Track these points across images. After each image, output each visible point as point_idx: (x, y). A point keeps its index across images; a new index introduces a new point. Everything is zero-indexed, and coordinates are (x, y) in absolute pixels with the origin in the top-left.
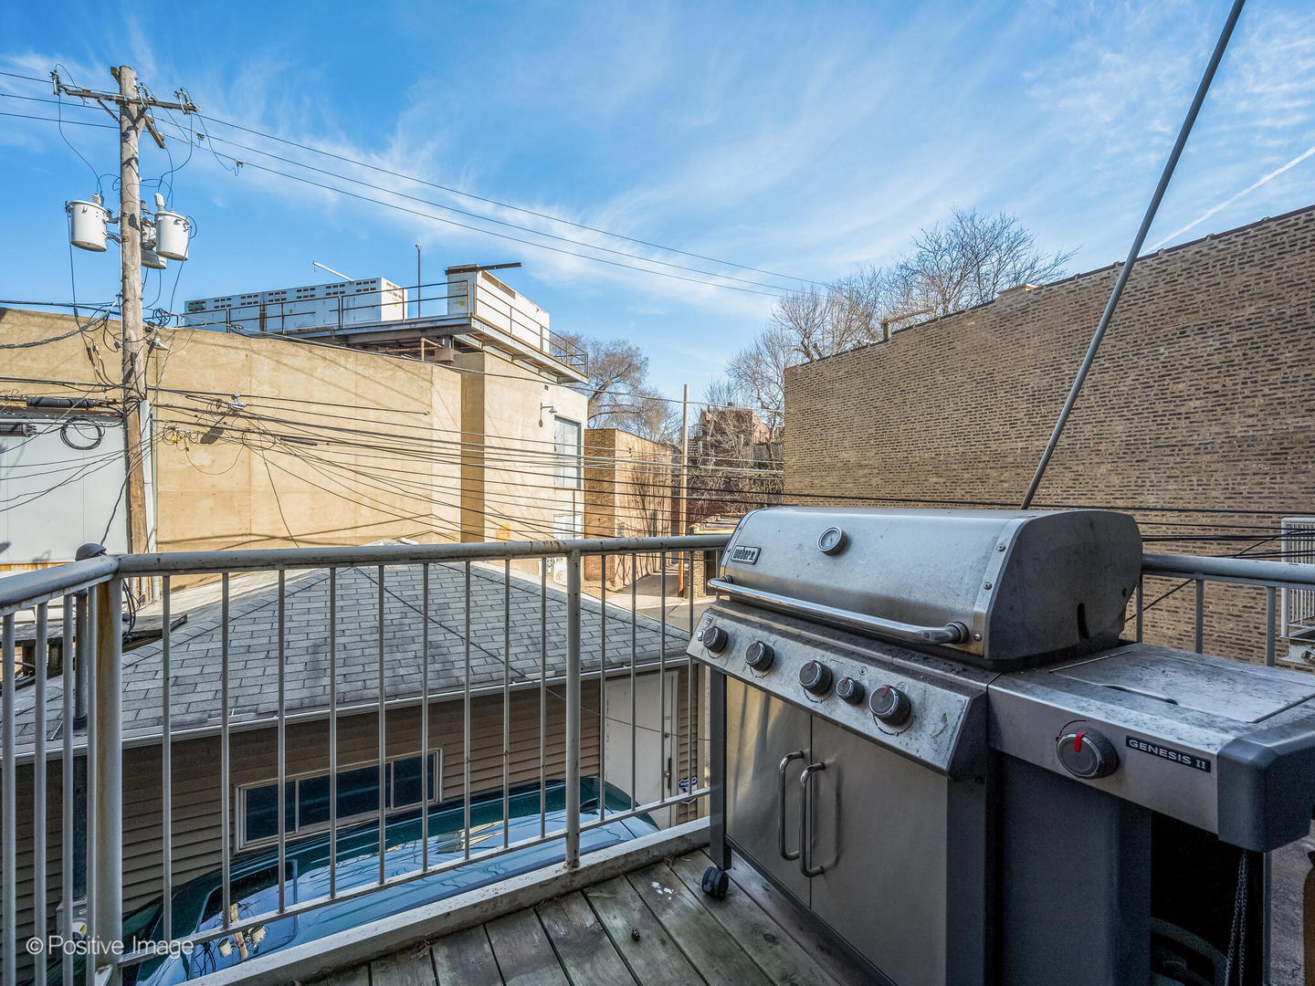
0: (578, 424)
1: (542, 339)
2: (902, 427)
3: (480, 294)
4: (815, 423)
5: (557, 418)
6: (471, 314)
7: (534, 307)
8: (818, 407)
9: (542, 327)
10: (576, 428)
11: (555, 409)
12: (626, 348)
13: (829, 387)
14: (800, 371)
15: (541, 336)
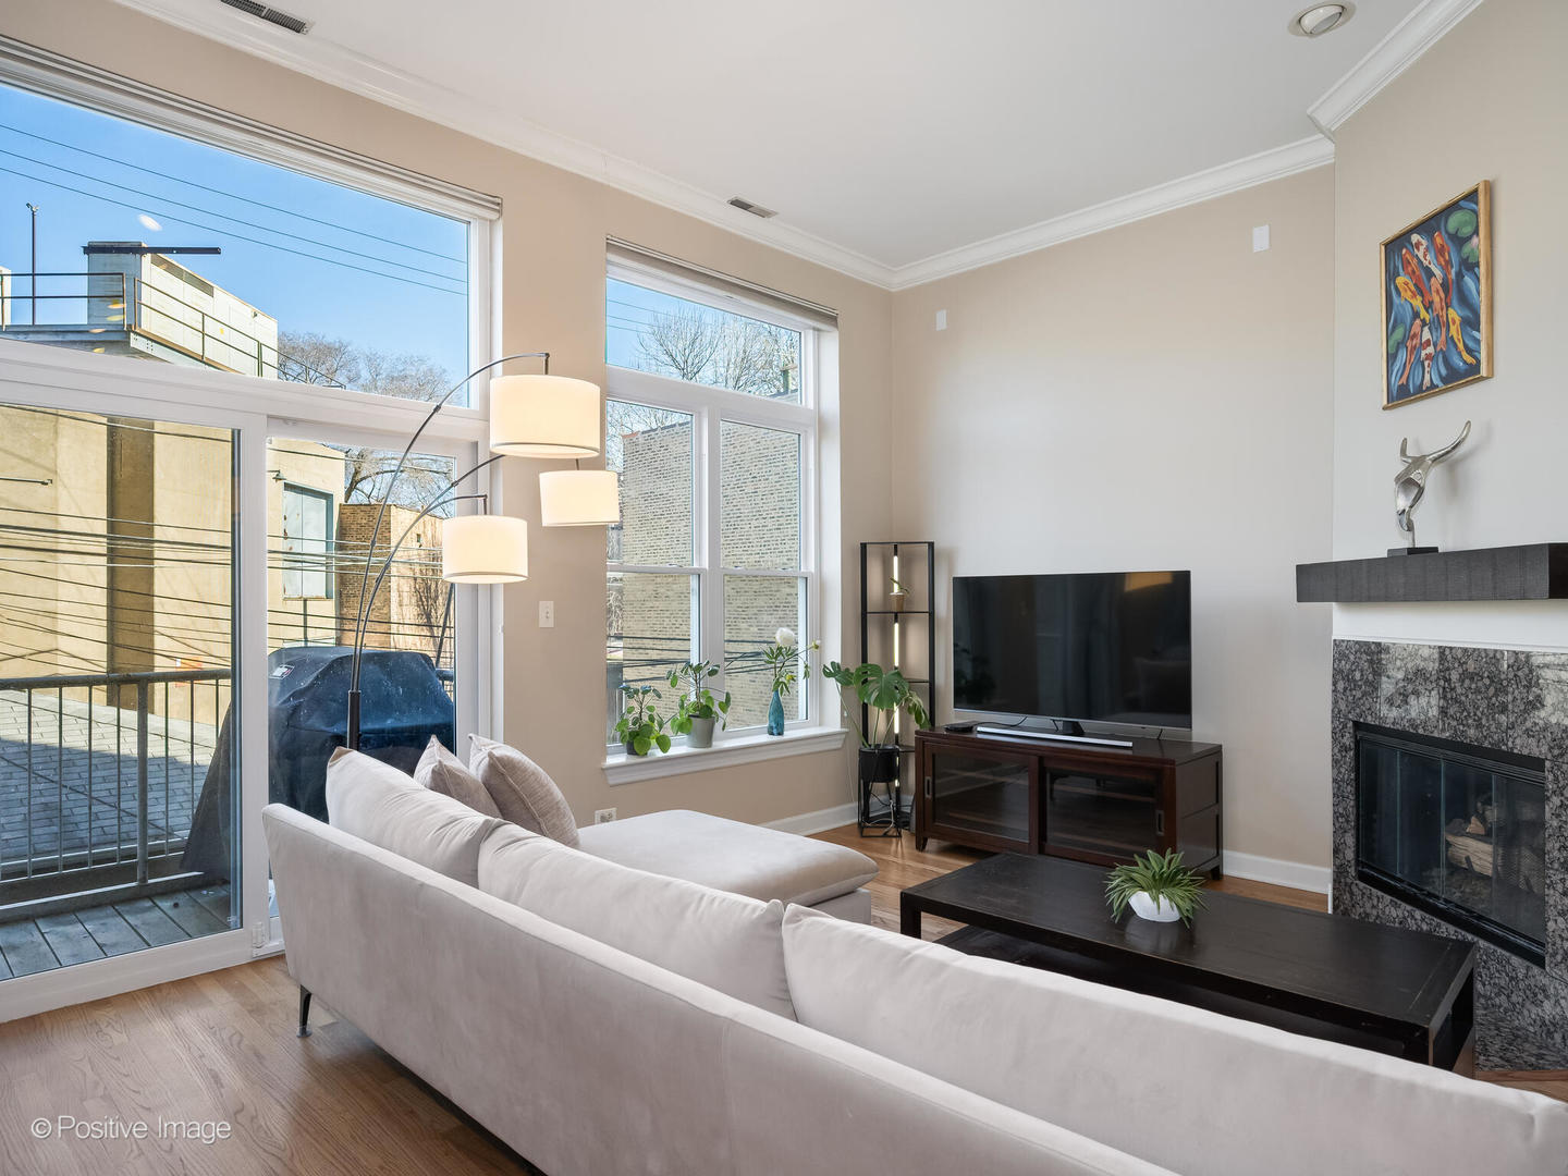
0: (328, 497)
1: (260, 363)
2: (754, 523)
3: (147, 296)
4: (660, 512)
5: (289, 487)
6: (130, 326)
7: (248, 310)
8: (664, 490)
9: (260, 345)
10: (324, 501)
11: (283, 474)
12: (423, 368)
13: (675, 465)
14: (641, 440)
15: (259, 358)
